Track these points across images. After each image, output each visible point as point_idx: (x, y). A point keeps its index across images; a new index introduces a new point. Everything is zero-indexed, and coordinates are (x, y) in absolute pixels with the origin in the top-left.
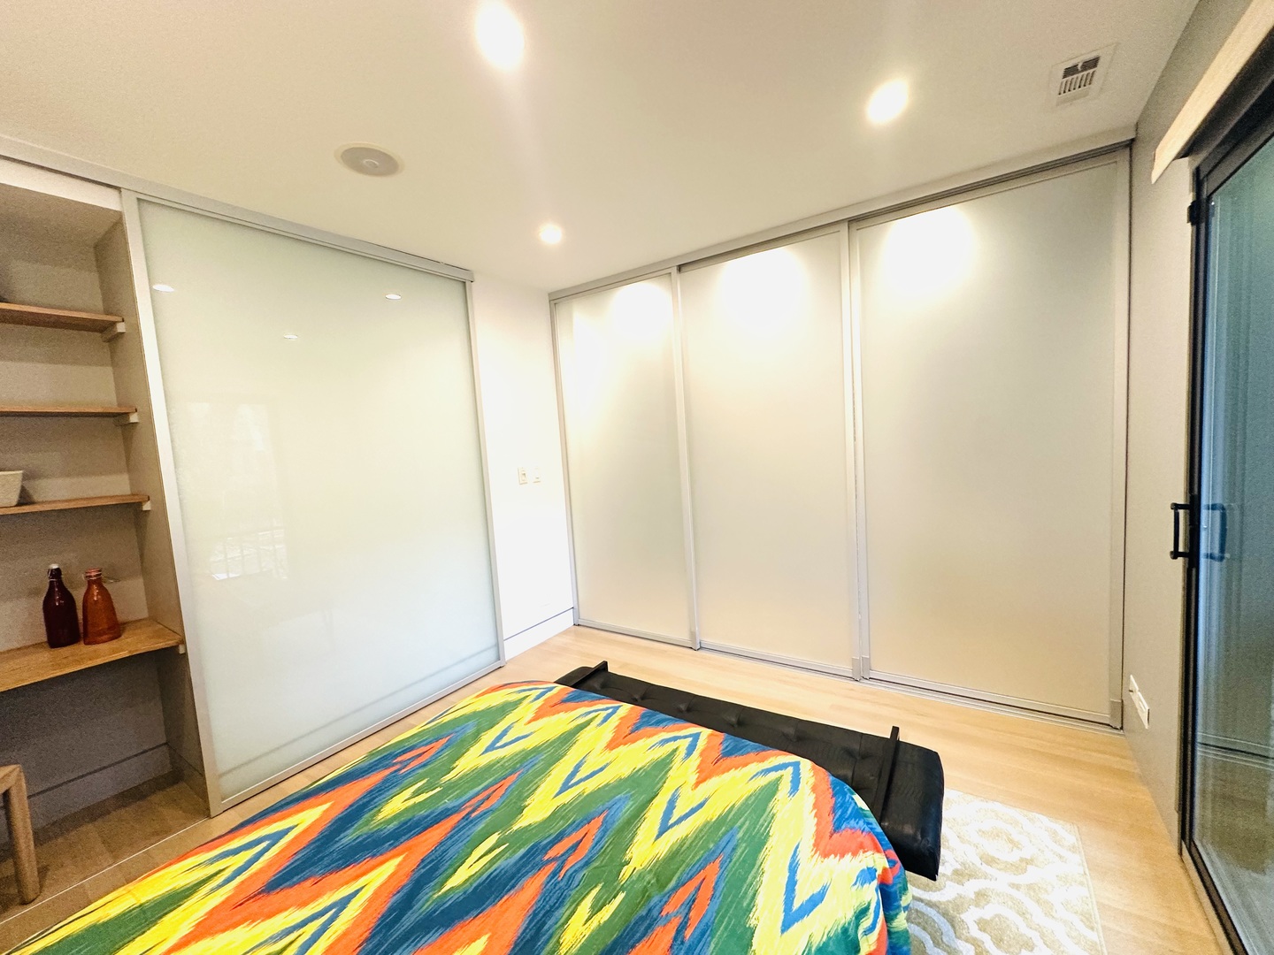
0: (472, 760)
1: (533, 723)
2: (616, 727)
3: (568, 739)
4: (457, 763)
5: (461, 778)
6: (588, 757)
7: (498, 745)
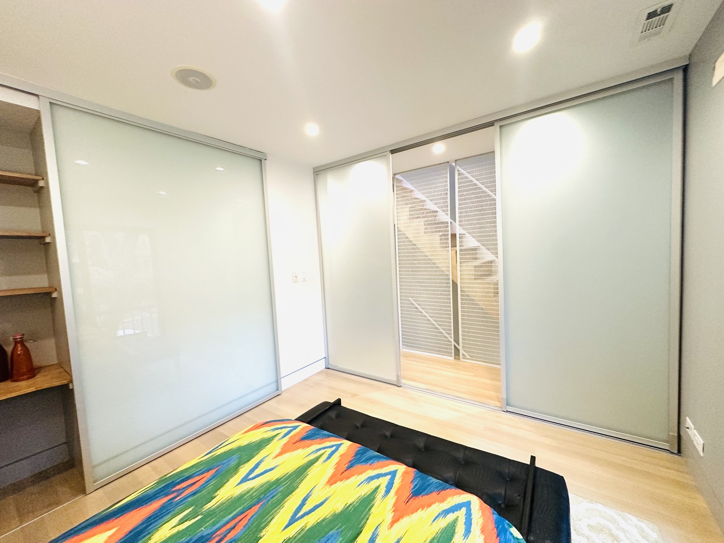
0: (230, 490)
1: (279, 457)
2: (337, 463)
3: (301, 473)
4: (218, 492)
5: (218, 507)
6: (314, 491)
7: (251, 476)
